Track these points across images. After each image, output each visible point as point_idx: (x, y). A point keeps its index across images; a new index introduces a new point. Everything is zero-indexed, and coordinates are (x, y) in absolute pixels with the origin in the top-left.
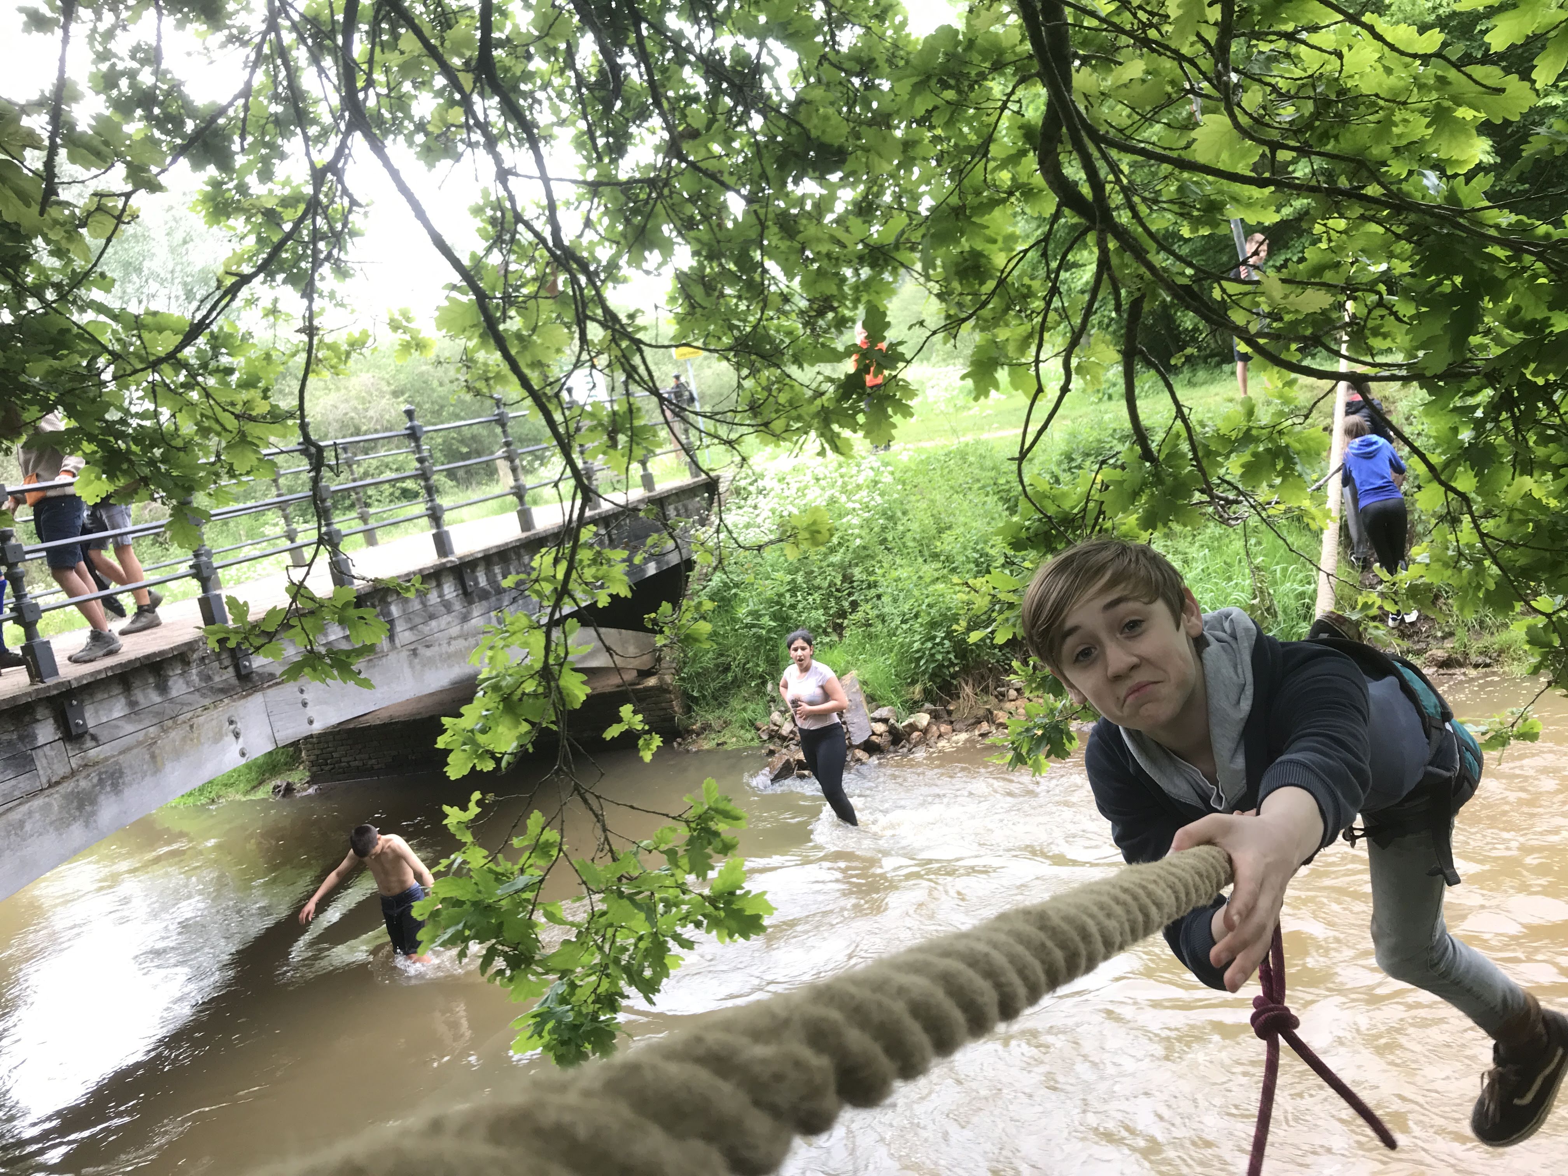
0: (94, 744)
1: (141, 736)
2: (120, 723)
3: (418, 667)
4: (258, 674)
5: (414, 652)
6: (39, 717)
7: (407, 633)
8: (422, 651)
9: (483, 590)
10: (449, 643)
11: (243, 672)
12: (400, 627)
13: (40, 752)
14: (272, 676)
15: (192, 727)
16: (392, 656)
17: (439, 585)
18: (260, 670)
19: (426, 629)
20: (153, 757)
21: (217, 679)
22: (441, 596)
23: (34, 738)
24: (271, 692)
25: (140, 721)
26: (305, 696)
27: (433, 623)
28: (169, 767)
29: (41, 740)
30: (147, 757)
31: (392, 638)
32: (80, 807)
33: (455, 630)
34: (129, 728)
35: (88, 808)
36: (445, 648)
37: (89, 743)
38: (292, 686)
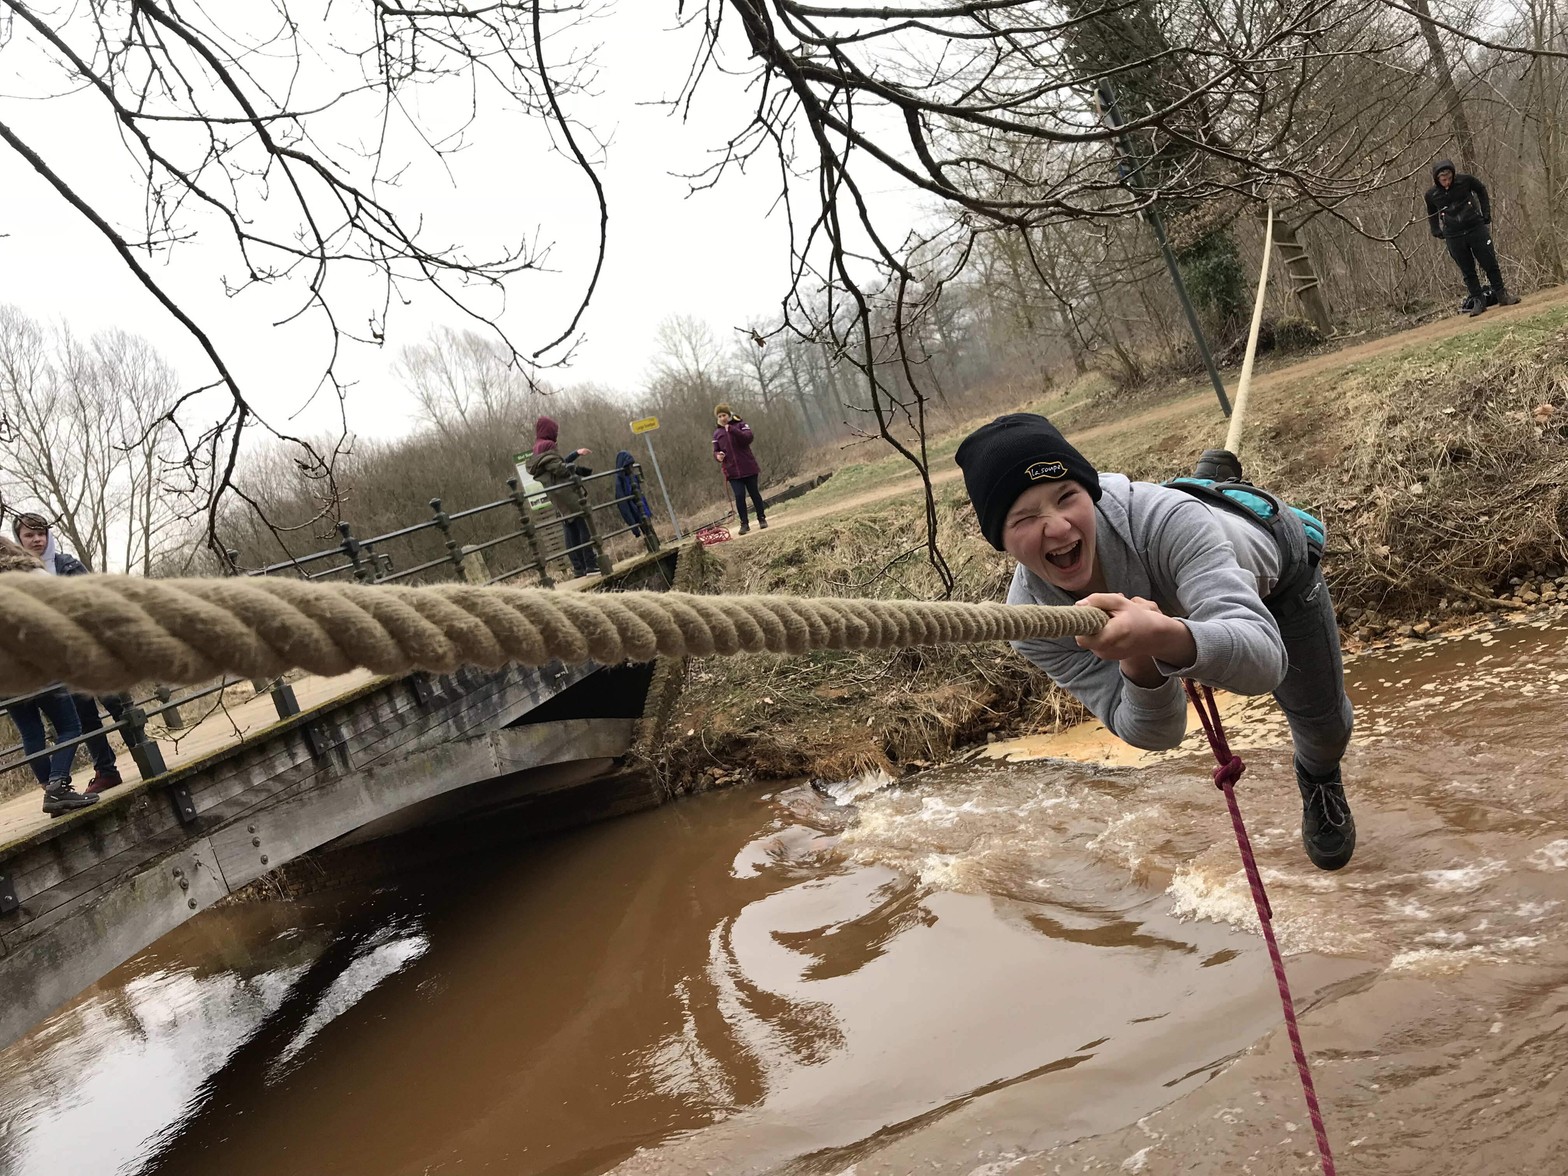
0: (27, 918)
1: (78, 903)
3: (375, 788)
5: (370, 773)
7: (361, 755)
8: (377, 770)
9: (439, 697)
10: (406, 759)
11: (187, 819)
12: (353, 749)
15: (133, 885)
16: (347, 782)
17: (391, 700)
19: (381, 746)
20: (92, 923)
21: (158, 830)
22: (394, 710)
24: (218, 836)
25: (76, 887)
26: (254, 835)
27: (389, 741)
28: (111, 932)
30: (86, 924)
31: (345, 762)
32: (17, 988)
33: (412, 745)
34: (65, 896)
35: (25, 987)
36: (403, 764)
37: (23, 919)
38: (242, 826)
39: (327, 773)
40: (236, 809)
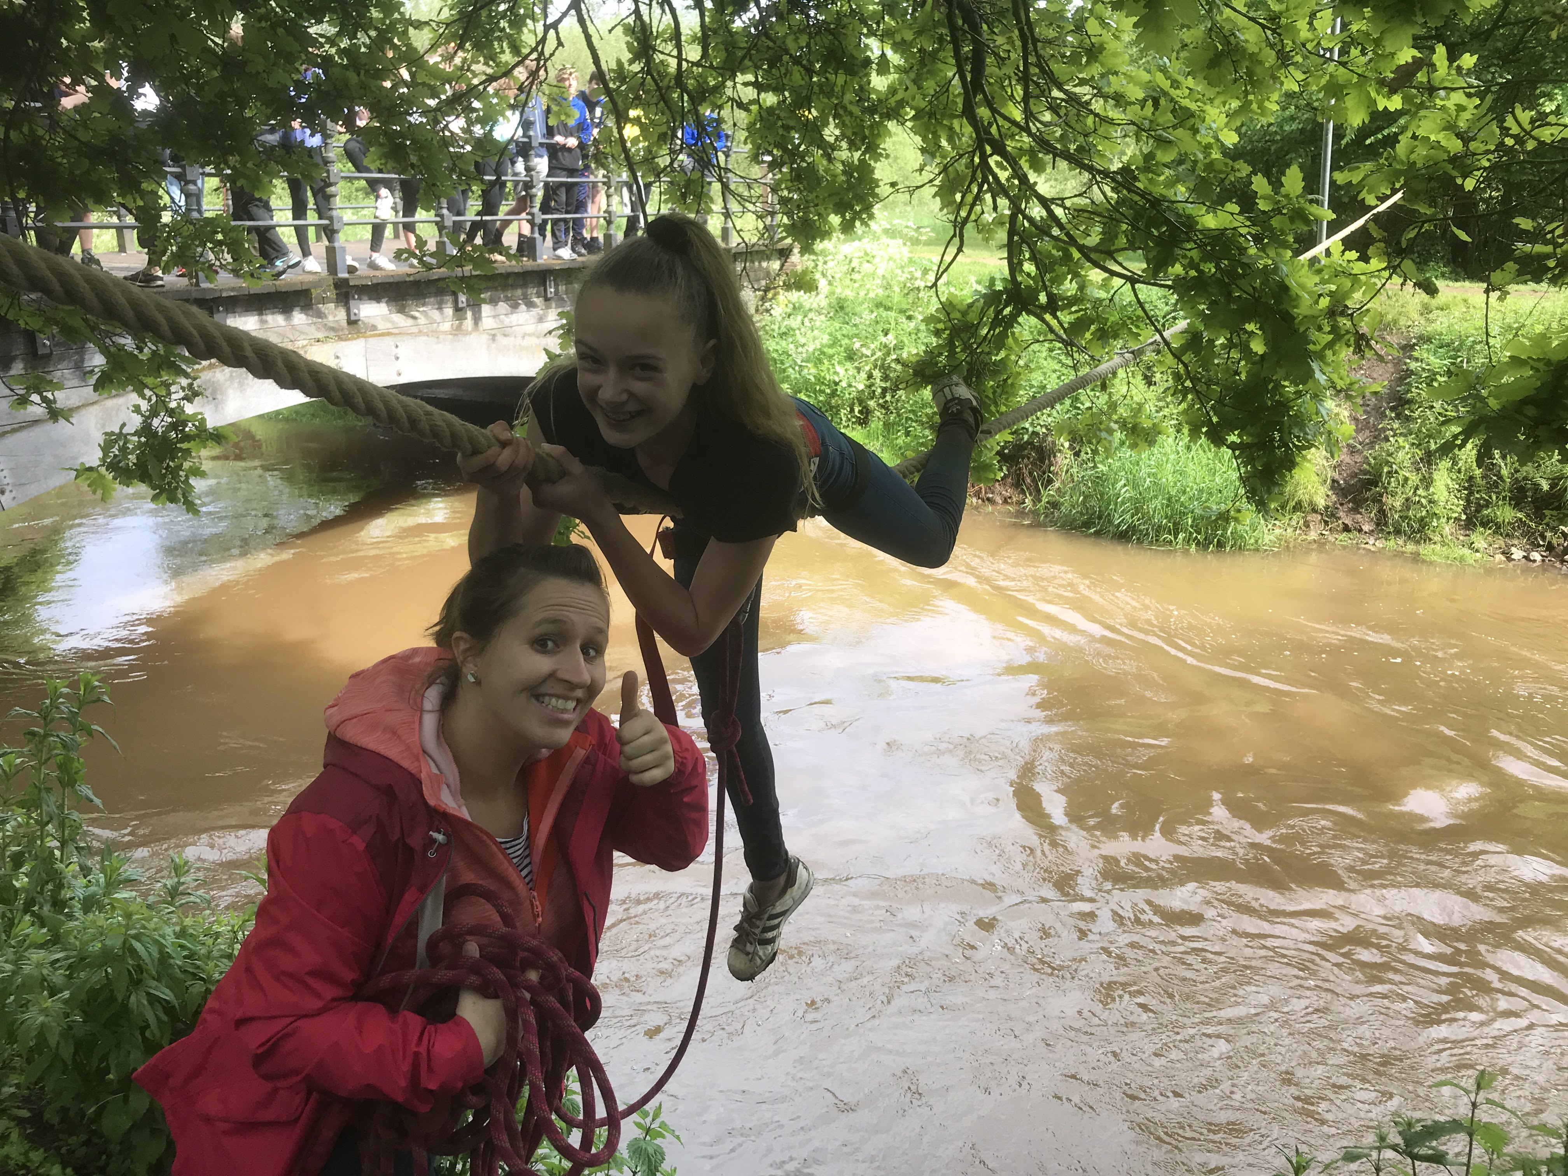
3: (494, 351)
4: (364, 323)
5: (494, 335)
7: (491, 320)
8: (499, 337)
9: (561, 298)
10: (523, 337)
11: (353, 318)
12: (486, 312)
14: (374, 327)
16: (474, 337)
17: (525, 285)
18: (366, 320)
19: (507, 320)
21: (331, 318)
22: (525, 294)
24: (372, 341)
26: (397, 351)
27: (514, 317)
31: (477, 321)
33: (531, 328)
36: (518, 342)
38: (389, 341)
39: (460, 325)
40: (389, 325)
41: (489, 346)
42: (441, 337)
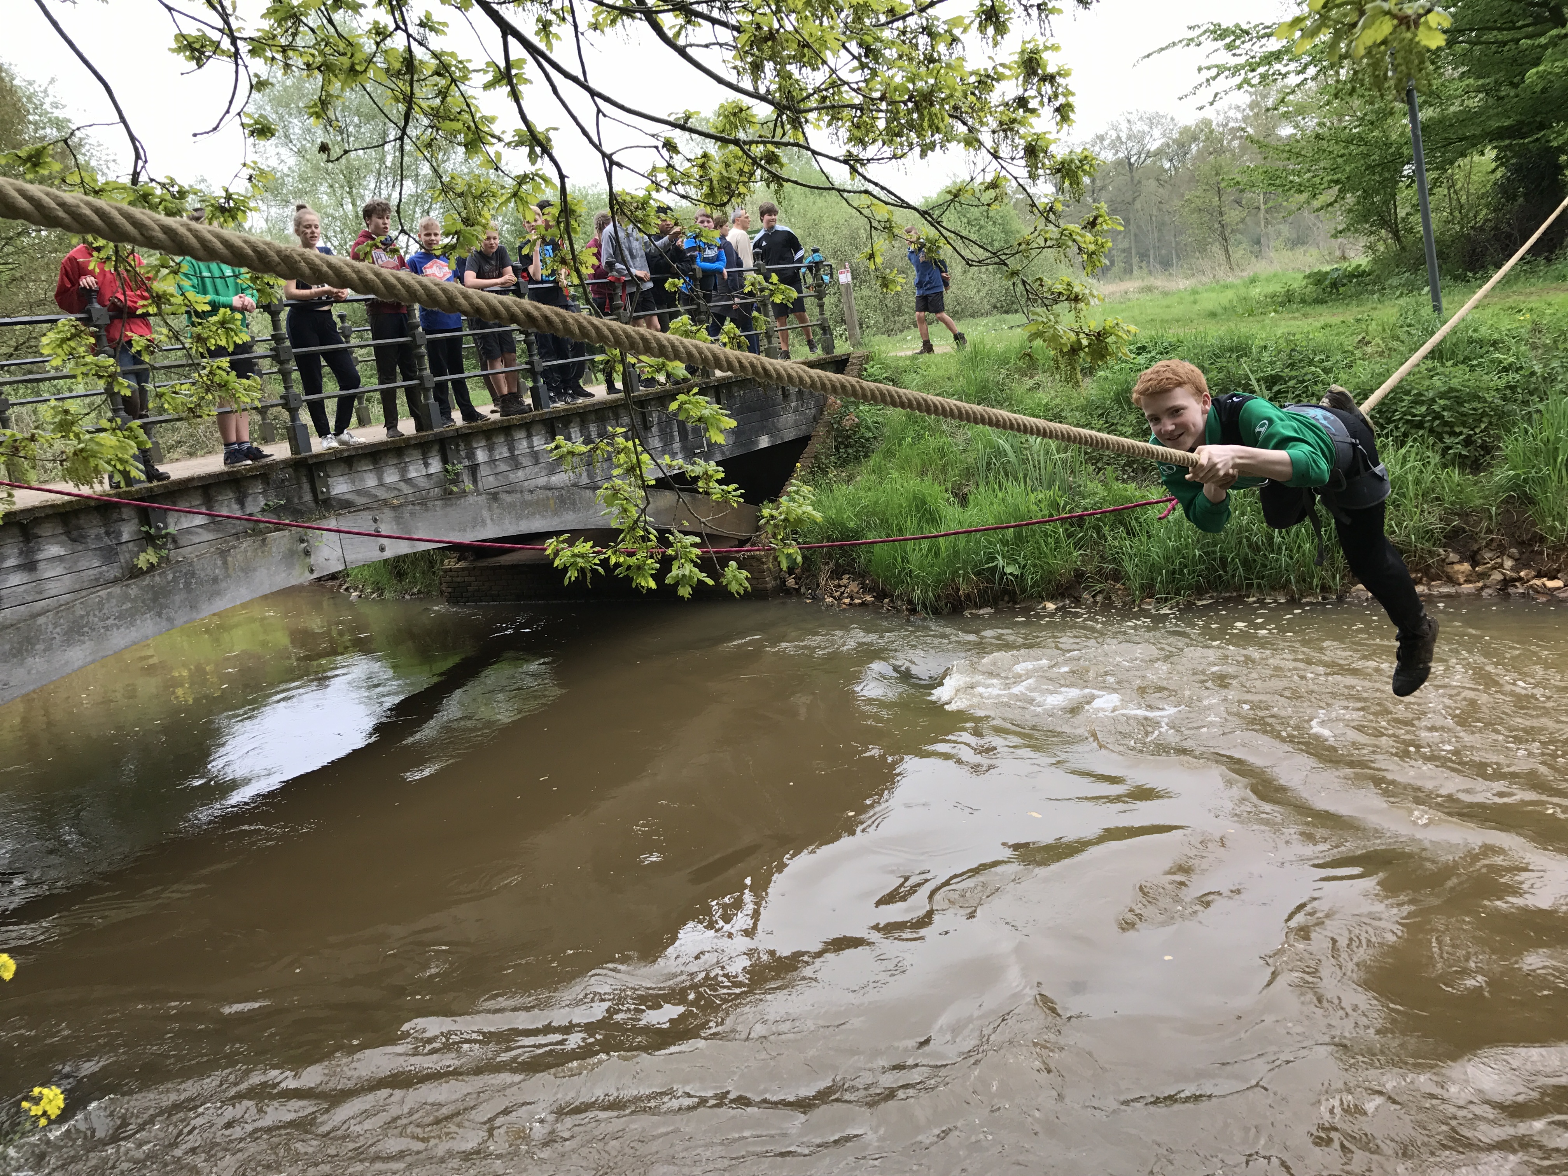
0: (173, 546)
1: (217, 544)
2: (199, 530)
3: (497, 511)
4: (335, 500)
6: (125, 517)
7: (491, 478)
8: (503, 496)
10: (532, 492)
11: (321, 497)
12: (483, 471)
13: (124, 547)
14: (350, 504)
15: (264, 541)
16: (471, 499)
17: (529, 436)
18: (338, 497)
19: (512, 476)
20: (225, 563)
21: (295, 501)
22: (531, 447)
23: (119, 534)
24: (344, 518)
25: (218, 531)
26: (378, 525)
27: (520, 473)
28: (239, 576)
29: (125, 537)
30: (219, 562)
31: (475, 481)
32: (155, 599)
33: (542, 481)
34: (208, 536)
35: (162, 600)
36: (528, 497)
37: (170, 545)
38: (368, 515)
39: (455, 487)
40: (367, 500)
41: (490, 509)
42: (430, 504)
